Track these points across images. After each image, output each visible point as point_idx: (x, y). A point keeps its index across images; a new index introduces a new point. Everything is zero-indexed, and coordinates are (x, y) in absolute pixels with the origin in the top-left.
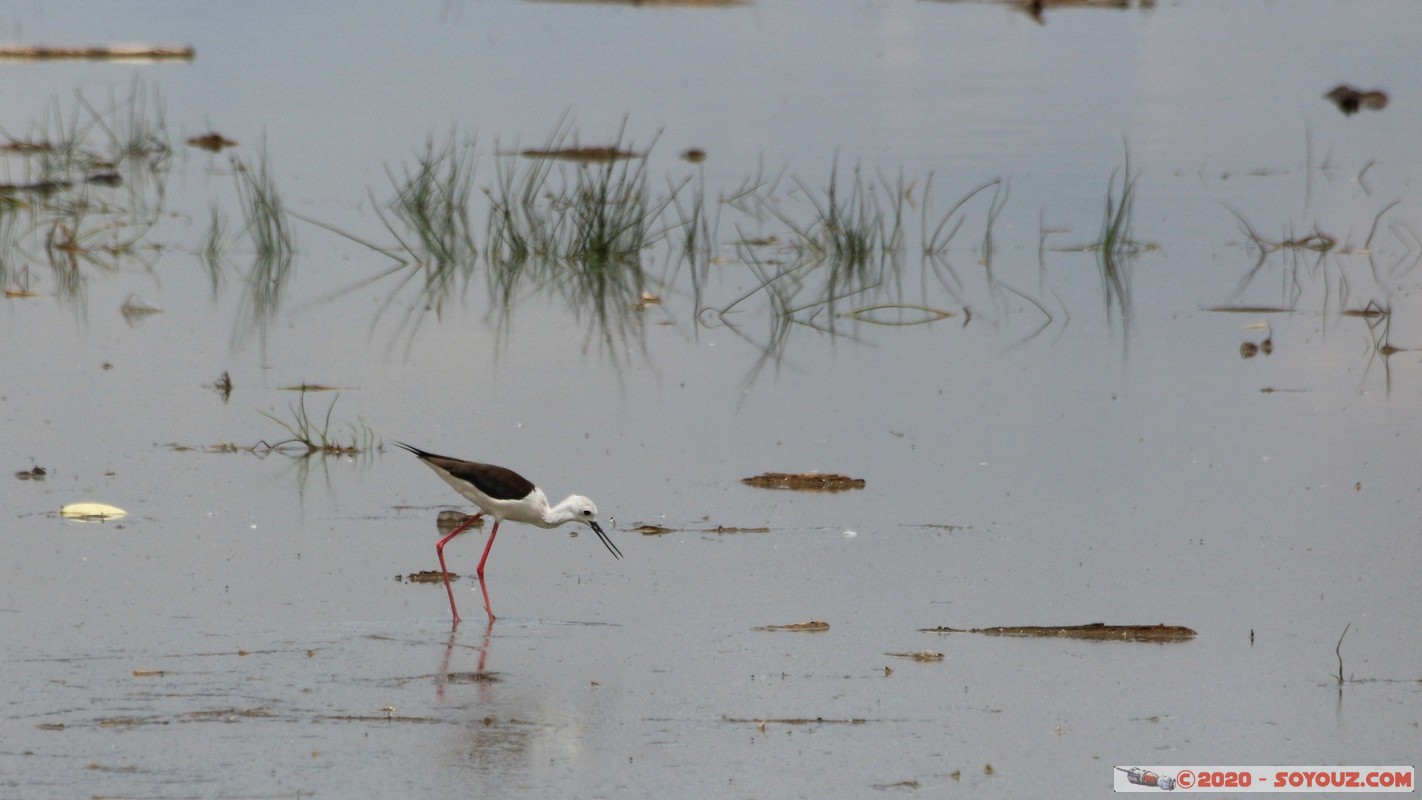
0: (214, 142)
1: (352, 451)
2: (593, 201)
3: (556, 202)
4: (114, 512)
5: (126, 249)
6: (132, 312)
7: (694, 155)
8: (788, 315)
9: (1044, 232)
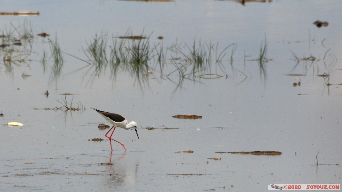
0: (44, 35)
1: (78, 110)
2: (136, 49)
3: (128, 49)
4: (20, 124)
5: (23, 61)
6: (24, 76)
7: (161, 38)
8: (183, 77)
9: (246, 56)
